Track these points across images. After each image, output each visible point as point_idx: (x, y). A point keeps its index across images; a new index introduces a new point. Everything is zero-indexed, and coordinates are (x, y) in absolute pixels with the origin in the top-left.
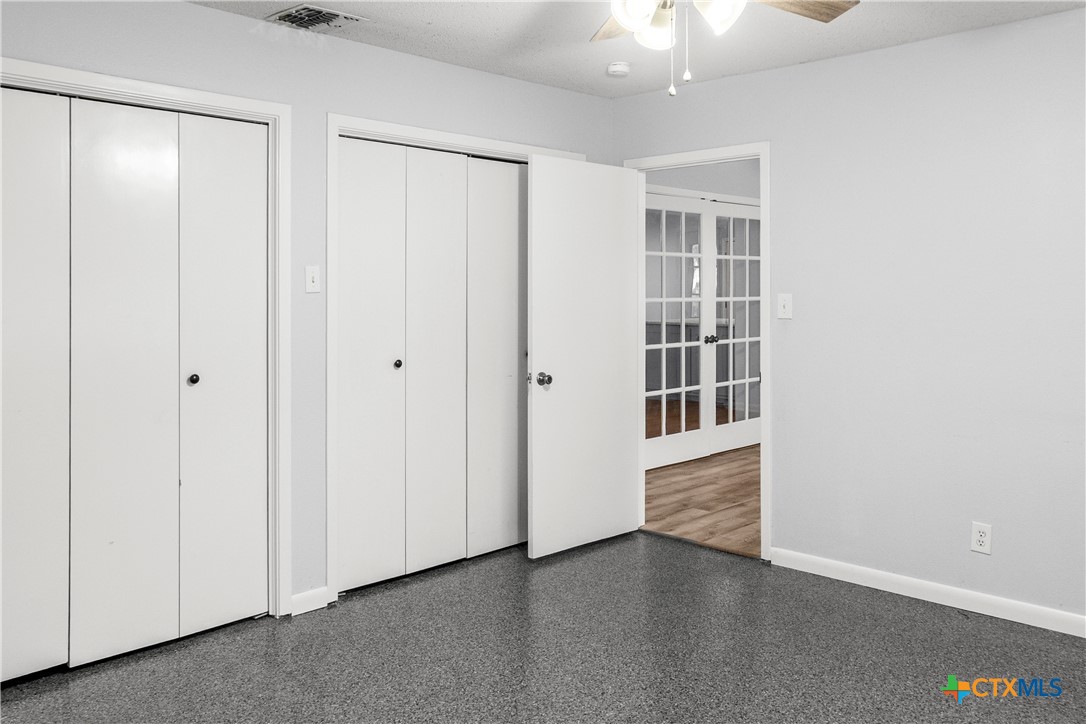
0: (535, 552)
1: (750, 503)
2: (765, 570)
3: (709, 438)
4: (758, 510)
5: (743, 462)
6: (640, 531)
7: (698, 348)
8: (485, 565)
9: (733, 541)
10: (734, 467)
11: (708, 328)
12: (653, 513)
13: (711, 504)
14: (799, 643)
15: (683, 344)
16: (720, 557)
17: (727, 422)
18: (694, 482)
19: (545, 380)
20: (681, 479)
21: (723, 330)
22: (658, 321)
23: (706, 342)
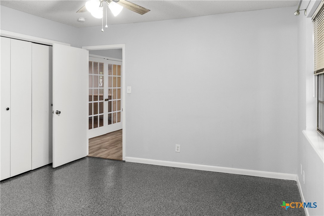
0: (55, 166)
1: (119, 146)
2: (124, 163)
3: (106, 129)
4: (122, 147)
5: (115, 135)
6: (87, 156)
7: (103, 102)
8: (38, 171)
9: (114, 157)
10: (113, 136)
11: (106, 97)
12: (91, 151)
13: (107, 147)
14: (134, 181)
15: (98, 101)
16: (111, 161)
17: (111, 124)
18: (102, 141)
19: (58, 113)
20: (98, 141)
21: (110, 97)
22: (91, 95)
23: (105, 101)
